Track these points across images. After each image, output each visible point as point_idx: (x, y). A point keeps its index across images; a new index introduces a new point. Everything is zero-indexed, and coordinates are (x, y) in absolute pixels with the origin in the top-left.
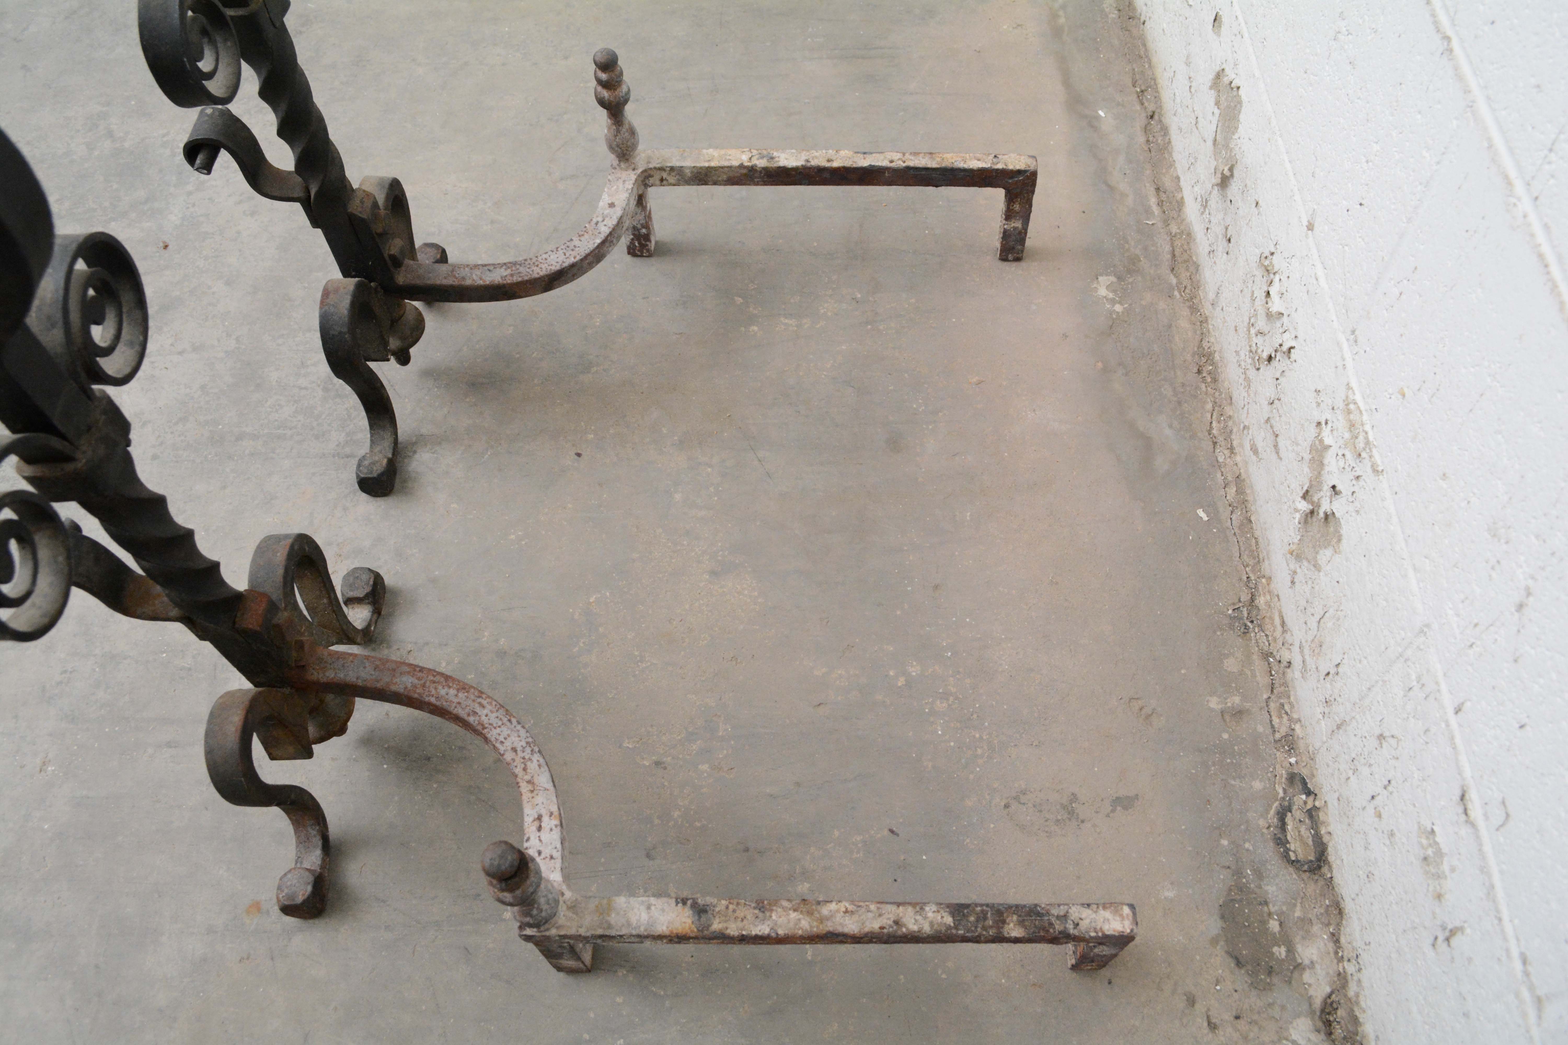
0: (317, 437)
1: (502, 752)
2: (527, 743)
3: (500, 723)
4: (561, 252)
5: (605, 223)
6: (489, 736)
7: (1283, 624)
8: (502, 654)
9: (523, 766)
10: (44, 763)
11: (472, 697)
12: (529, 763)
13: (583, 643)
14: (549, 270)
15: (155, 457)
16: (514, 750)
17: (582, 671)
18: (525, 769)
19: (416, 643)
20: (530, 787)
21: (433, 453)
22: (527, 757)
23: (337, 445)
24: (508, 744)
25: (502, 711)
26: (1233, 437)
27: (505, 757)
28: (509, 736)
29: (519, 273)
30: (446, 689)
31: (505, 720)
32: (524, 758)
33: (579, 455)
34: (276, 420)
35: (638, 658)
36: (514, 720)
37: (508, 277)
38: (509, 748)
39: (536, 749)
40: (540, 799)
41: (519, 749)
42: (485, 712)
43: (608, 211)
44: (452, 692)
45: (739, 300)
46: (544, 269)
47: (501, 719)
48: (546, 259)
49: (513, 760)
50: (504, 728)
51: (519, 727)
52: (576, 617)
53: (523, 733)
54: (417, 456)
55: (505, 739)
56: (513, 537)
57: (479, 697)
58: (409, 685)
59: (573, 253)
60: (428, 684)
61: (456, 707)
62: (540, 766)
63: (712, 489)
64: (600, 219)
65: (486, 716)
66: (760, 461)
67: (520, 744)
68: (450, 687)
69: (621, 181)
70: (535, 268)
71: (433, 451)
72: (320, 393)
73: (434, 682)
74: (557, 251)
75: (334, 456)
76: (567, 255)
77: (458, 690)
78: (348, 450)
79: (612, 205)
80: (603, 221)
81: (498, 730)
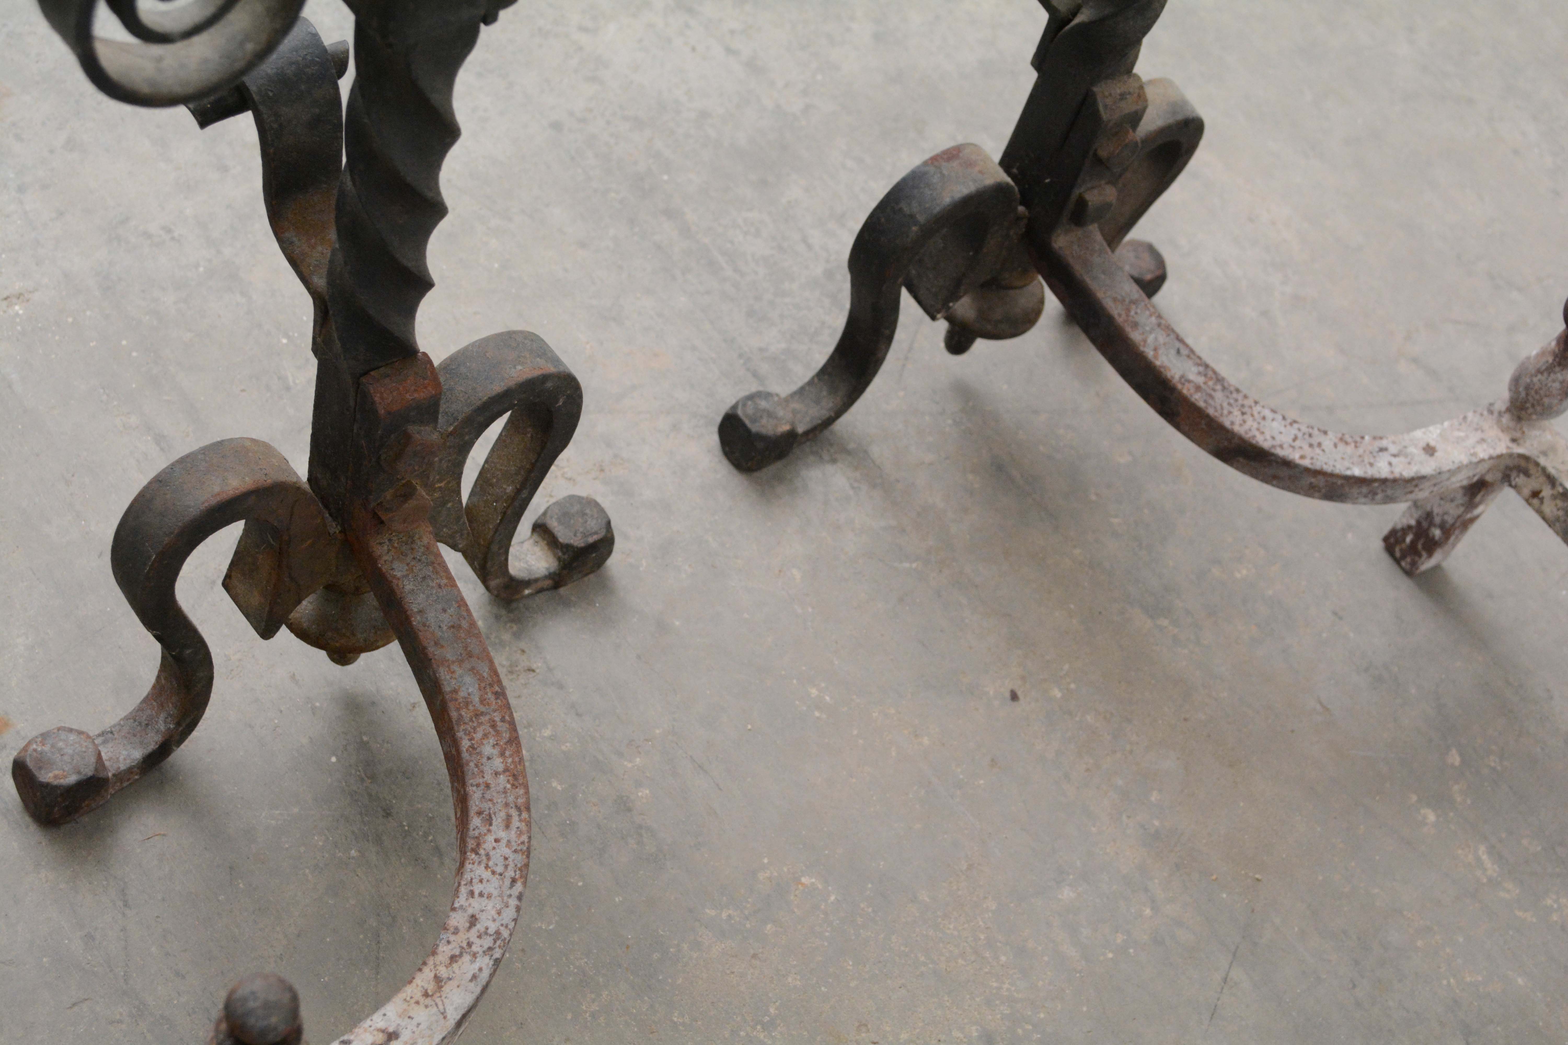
0: (750, 313)
1: (456, 905)
2: (498, 933)
3: (500, 869)
4: (1293, 431)
5: (1394, 461)
6: (468, 866)
8: (624, 805)
9: (457, 952)
10: (19, 296)
11: (511, 799)
12: (467, 958)
13: (729, 916)
14: (1250, 435)
15: (556, 126)
16: (473, 920)
17: (685, 946)
18: (453, 959)
19: (550, 670)
20: (431, 987)
21: (853, 488)
22: (475, 948)
23: (761, 350)
24: (476, 904)
25: (520, 859)
27: (453, 915)
28: (489, 897)
29: (1211, 397)
30: (496, 752)
31: (510, 873)
32: (470, 945)
33: (1014, 697)
34: (732, 242)
35: (767, 1019)
36: (519, 887)
37: (1191, 386)
38: (470, 911)
39: (497, 954)
40: (422, 1015)
41: (479, 927)
42: (502, 834)
43: (1415, 451)
44: (498, 764)
45: (1454, 758)
46: (1246, 427)
47: (506, 867)
48: (1264, 418)
49: (456, 931)
50: (495, 881)
51: (513, 902)
52: (761, 876)
53: (509, 914)
54: (830, 469)
55: (481, 895)
56: (814, 692)
57: (518, 809)
58: (462, 694)
59: (1307, 450)
60: (483, 719)
61: (478, 785)
62: (474, 977)
63: (1120, 938)
64: (1393, 449)
65: (497, 841)
66: (1225, 980)
67: (487, 922)
68: (502, 754)
69: (1479, 435)
70: (1236, 412)
71: (856, 485)
72: (818, 270)
73: (494, 726)
74: (1291, 424)
75: (740, 356)
76: (1297, 443)
77: (506, 770)
78: (764, 368)
79: (1430, 450)
80: (1395, 456)
81: (487, 875)
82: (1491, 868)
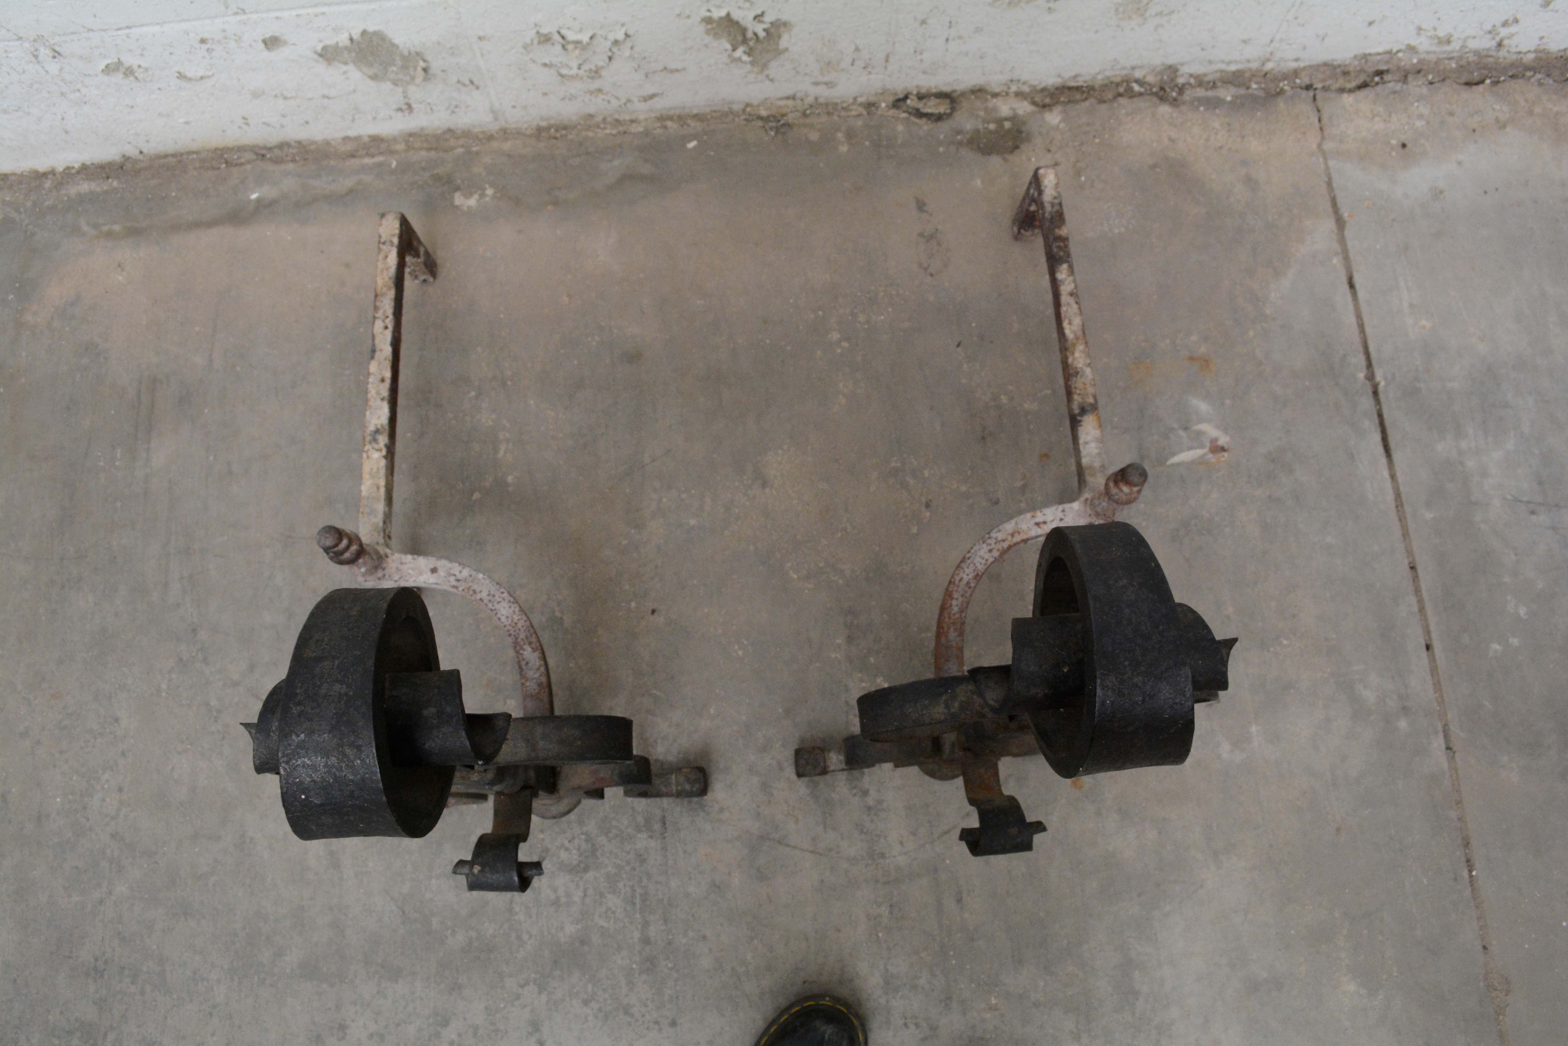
0: (643, 861)
1: (993, 559)
2: (984, 542)
3: (972, 565)
4: (497, 606)
5: (457, 573)
6: (983, 571)
7: (788, 98)
9: (1001, 542)
11: (955, 588)
12: (999, 539)
14: (520, 613)
15: (673, 1024)
16: (990, 551)
18: (1004, 541)
20: (1016, 535)
21: (657, 744)
22: (994, 541)
23: (651, 837)
24: (987, 556)
25: (963, 565)
26: (621, 118)
27: (996, 556)
28: (980, 557)
29: (527, 637)
30: (953, 607)
31: (969, 561)
32: (996, 543)
33: (653, 612)
34: (625, 909)
36: (968, 556)
37: (533, 646)
38: (990, 554)
39: (987, 536)
40: (1024, 527)
41: (989, 548)
42: (965, 576)
43: (442, 573)
44: (954, 602)
45: (476, 496)
46: (520, 617)
47: (969, 564)
48: (507, 617)
49: (998, 550)
50: (975, 561)
51: (972, 551)
52: (811, 586)
53: (976, 548)
54: (661, 758)
55: (983, 558)
56: (740, 653)
57: (954, 583)
58: (956, 634)
59: (497, 594)
60: (952, 621)
61: (966, 598)
62: (999, 531)
63: (684, 496)
64: (452, 579)
65: (968, 575)
66: (653, 461)
67: (985, 548)
68: (951, 606)
69: (401, 567)
70: (520, 625)
71: (654, 744)
73: (949, 618)
74: (495, 610)
75: (664, 838)
76: (499, 600)
77: (952, 599)
78: (657, 826)
79: (434, 570)
80: (455, 575)
81: (978, 565)
82: (503, 447)
